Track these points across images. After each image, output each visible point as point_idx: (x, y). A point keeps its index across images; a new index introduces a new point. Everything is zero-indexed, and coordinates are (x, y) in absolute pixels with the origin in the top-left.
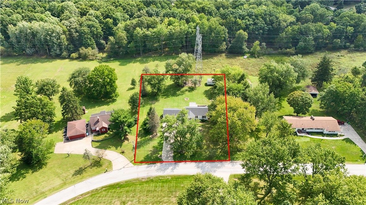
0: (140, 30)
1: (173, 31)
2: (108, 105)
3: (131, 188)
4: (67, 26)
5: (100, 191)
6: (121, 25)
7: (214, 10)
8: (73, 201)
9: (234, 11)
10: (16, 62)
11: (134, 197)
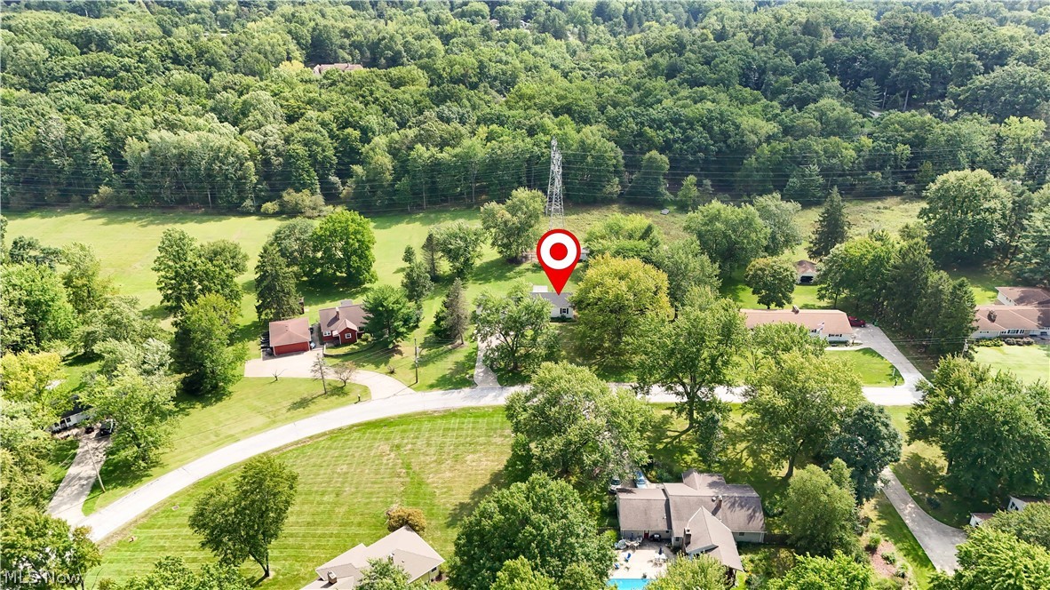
0: (425, 149)
1: (499, 152)
2: (354, 299)
3: (411, 427)
4: (257, 144)
5: (348, 431)
6: (380, 141)
7: (593, 114)
8: (293, 447)
9: (639, 111)
10: (137, 220)
11: (417, 438)
